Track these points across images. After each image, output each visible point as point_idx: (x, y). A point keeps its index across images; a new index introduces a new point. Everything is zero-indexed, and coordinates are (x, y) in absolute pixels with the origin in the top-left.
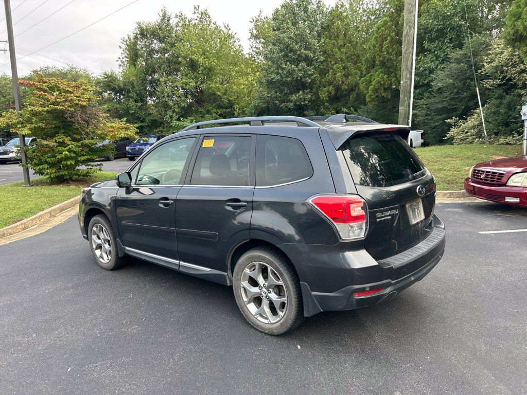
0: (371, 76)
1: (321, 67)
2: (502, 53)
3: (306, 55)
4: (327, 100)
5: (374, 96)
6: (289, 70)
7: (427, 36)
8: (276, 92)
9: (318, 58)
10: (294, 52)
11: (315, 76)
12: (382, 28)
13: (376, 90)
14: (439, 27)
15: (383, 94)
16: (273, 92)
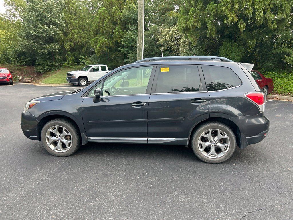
0: (97, 39)
1: (64, 30)
2: (166, 35)
3: (54, 21)
4: (69, 50)
5: (100, 50)
6: (44, 29)
7: (129, 21)
8: (34, 42)
9: (62, 24)
10: (46, 18)
11: (61, 35)
12: (103, 13)
13: (101, 47)
14: (135, 18)
15: (105, 50)
16: (32, 42)
